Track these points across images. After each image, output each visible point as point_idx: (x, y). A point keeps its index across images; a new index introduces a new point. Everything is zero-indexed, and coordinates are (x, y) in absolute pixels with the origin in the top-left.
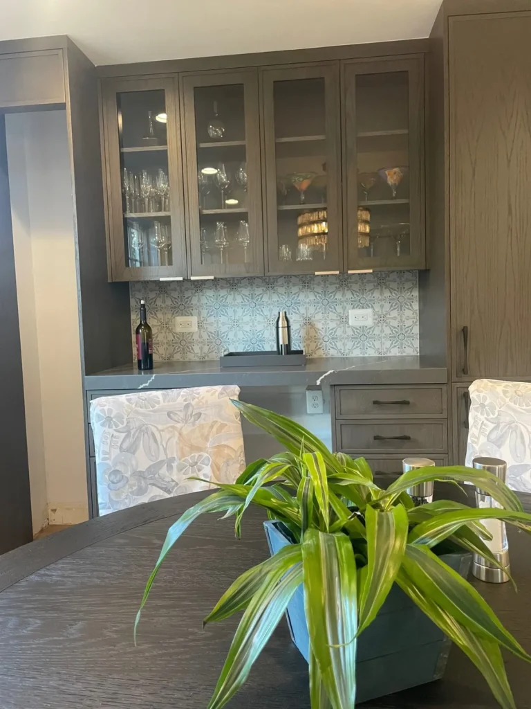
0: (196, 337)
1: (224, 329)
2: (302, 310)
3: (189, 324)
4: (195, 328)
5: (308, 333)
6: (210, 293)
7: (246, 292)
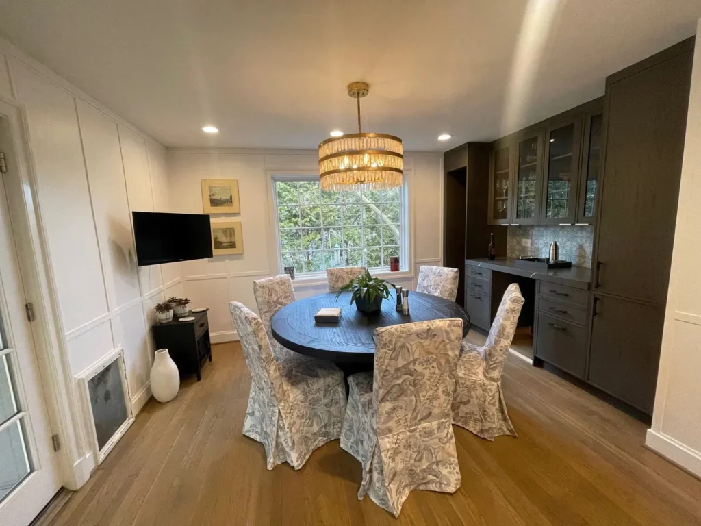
0: (529, 249)
1: (541, 246)
2: (579, 240)
3: (526, 243)
4: (529, 245)
5: (580, 254)
6: (536, 229)
7: (552, 229)
